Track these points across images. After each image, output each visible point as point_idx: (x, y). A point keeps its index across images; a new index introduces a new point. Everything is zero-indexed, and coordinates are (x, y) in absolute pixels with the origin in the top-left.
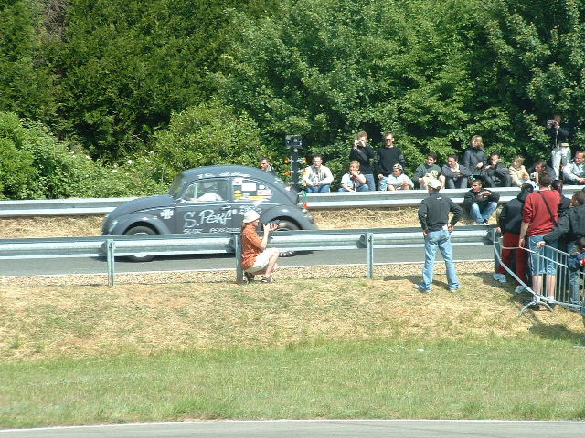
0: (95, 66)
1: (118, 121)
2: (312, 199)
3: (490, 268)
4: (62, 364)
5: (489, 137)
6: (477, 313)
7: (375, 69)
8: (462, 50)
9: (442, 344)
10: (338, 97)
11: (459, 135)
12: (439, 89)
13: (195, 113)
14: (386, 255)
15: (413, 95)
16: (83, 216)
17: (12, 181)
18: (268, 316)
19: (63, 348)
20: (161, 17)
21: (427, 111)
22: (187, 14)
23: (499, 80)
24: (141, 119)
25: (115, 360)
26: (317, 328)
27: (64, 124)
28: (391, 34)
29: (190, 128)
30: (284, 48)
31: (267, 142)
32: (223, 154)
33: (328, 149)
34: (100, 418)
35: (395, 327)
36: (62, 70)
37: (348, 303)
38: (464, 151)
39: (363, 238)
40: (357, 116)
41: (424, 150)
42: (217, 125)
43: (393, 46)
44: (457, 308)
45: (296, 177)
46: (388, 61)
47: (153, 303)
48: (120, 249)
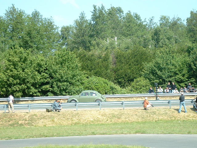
0: (121, 71)
1: (125, 81)
2: (159, 94)
3: (192, 107)
4: (115, 124)
5: (192, 83)
6: (190, 115)
7: (170, 71)
8: (186, 68)
9: (183, 121)
10: (164, 76)
11: (186, 83)
12: (182, 75)
13: (138, 79)
14: (173, 105)
15: (177, 76)
16: (119, 98)
17: (106, 91)
18: (152, 116)
19: (115, 121)
20: (132, 62)
21: (180, 79)
22: (137, 62)
23: (193, 73)
24: (129, 80)
25: (124, 123)
26: (161, 118)
27: (115, 81)
28: (173, 65)
29: (137, 82)
30: (154, 68)
31: (151, 84)
32: (143, 86)
33: (162, 85)
34: (122, 133)
35: (175, 118)
36: (115, 72)
37: (166, 113)
38: (187, 86)
39: (169, 101)
40: (167, 80)
41: (180, 85)
42: (142, 81)
43: (173, 67)
44: (186, 114)
45: (157, 90)
46: (173, 70)
47: (131, 113)
48: (125, 103)
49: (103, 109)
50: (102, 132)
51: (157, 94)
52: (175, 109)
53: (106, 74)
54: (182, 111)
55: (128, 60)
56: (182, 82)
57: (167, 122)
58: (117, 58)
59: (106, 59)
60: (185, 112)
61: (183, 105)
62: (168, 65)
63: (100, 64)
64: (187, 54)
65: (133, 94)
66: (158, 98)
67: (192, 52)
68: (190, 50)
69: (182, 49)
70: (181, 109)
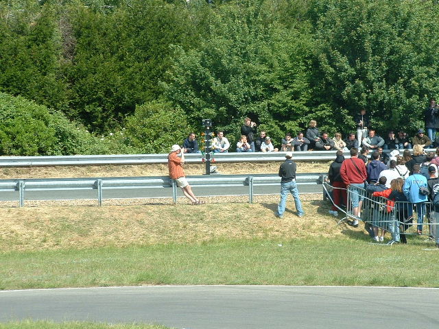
0: (91, 79)
1: (104, 110)
2: (217, 157)
3: (321, 197)
4: (71, 252)
5: (321, 121)
6: (313, 223)
7: (254, 82)
8: (305, 71)
9: (292, 242)
10: (232, 97)
11: (303, 120)
12: (292, 93)
13: (149, 106)
14: (261, 190)
15: (278, 96)
16: (84, 166)
17: (43, 144)
18: (192, 225)
19: (72, 242)
20: (130, 50)
21: (285, 105)
22: (145, 49)
23: (326, 89)
24: (117, 110)
25: (102, 250)
26: (219, 232)
27: (73, 112)
28: (263, 61)
29: (147, 114)
30: (201, 69)
31: (191, 123)
32: (165, 130)
33: (227, 128)
34: (94, 283)
35: (265, 231)
36: (72, 80)
37: (238, 218)
38: (306, 129)
39: (247, 179)
40: (244, 109)
41: (283, 128)
42: (162, 113)
43: (265, 68)
44: (301, 220)
45: (208, 144)
46: (262, 77)
47: (124, 216)
48: (105, 185)
49: (29, 202)
50: (24, 280)
51: (208, 157)
52: (266, 206)
53: (40, 88)
54: (286, 210)
55: (115, 44)
56: (290, 115)
57: (238, 245)
58: (78, 34)
59: (41, 37)
60: (297, 214)
61: (292, 192)
62: (248, 61)
63: (23, 53)
64: (307, 24)
65: (130, 155)
66: (212, 168)
67: (322, 18)
68: (316, 10)
69: (292, 9)
70: (284, 205)
